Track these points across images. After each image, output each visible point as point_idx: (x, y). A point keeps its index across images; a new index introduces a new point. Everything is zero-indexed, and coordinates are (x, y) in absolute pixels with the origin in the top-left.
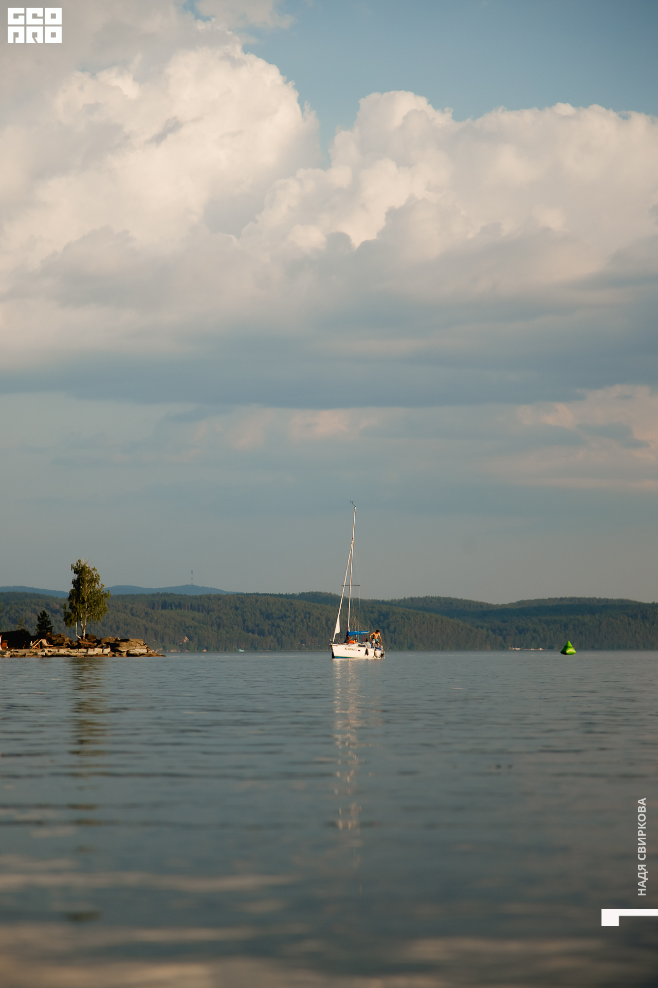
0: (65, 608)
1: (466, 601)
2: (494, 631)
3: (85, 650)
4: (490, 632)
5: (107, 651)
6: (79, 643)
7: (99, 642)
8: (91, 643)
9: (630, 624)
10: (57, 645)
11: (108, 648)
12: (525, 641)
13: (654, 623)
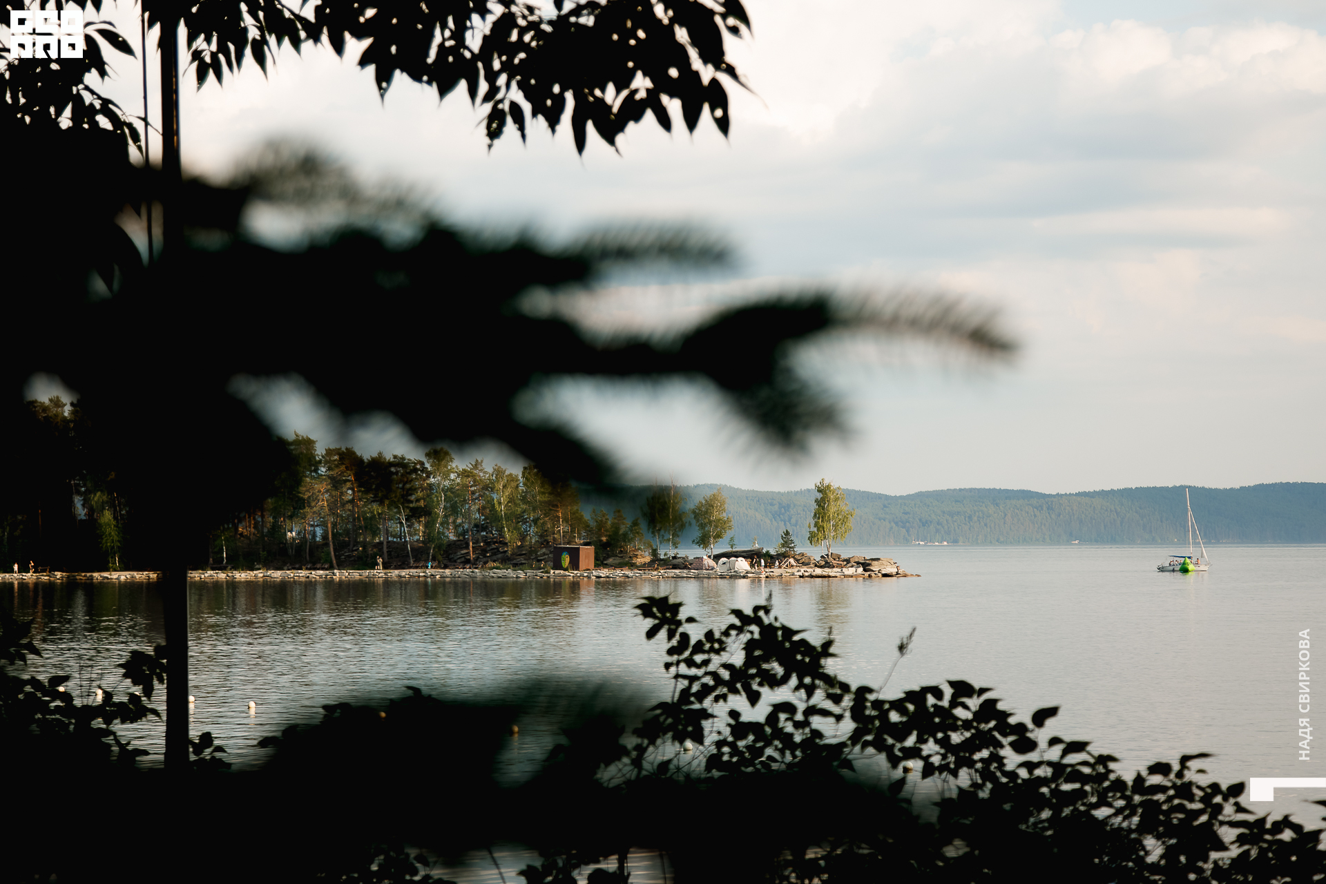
0: (810, 527)
1: (864, 492)
2: (896, 523)
3: (839, 570)
4: (893, 525)
5: (860, 570)
6: (827, 562)
7: (848, 561)
8: (841, 563)
9: (1035, 516)
10: (804, 564)
11: (860, 567)
12: (929, 535)
13: (1059, 515)
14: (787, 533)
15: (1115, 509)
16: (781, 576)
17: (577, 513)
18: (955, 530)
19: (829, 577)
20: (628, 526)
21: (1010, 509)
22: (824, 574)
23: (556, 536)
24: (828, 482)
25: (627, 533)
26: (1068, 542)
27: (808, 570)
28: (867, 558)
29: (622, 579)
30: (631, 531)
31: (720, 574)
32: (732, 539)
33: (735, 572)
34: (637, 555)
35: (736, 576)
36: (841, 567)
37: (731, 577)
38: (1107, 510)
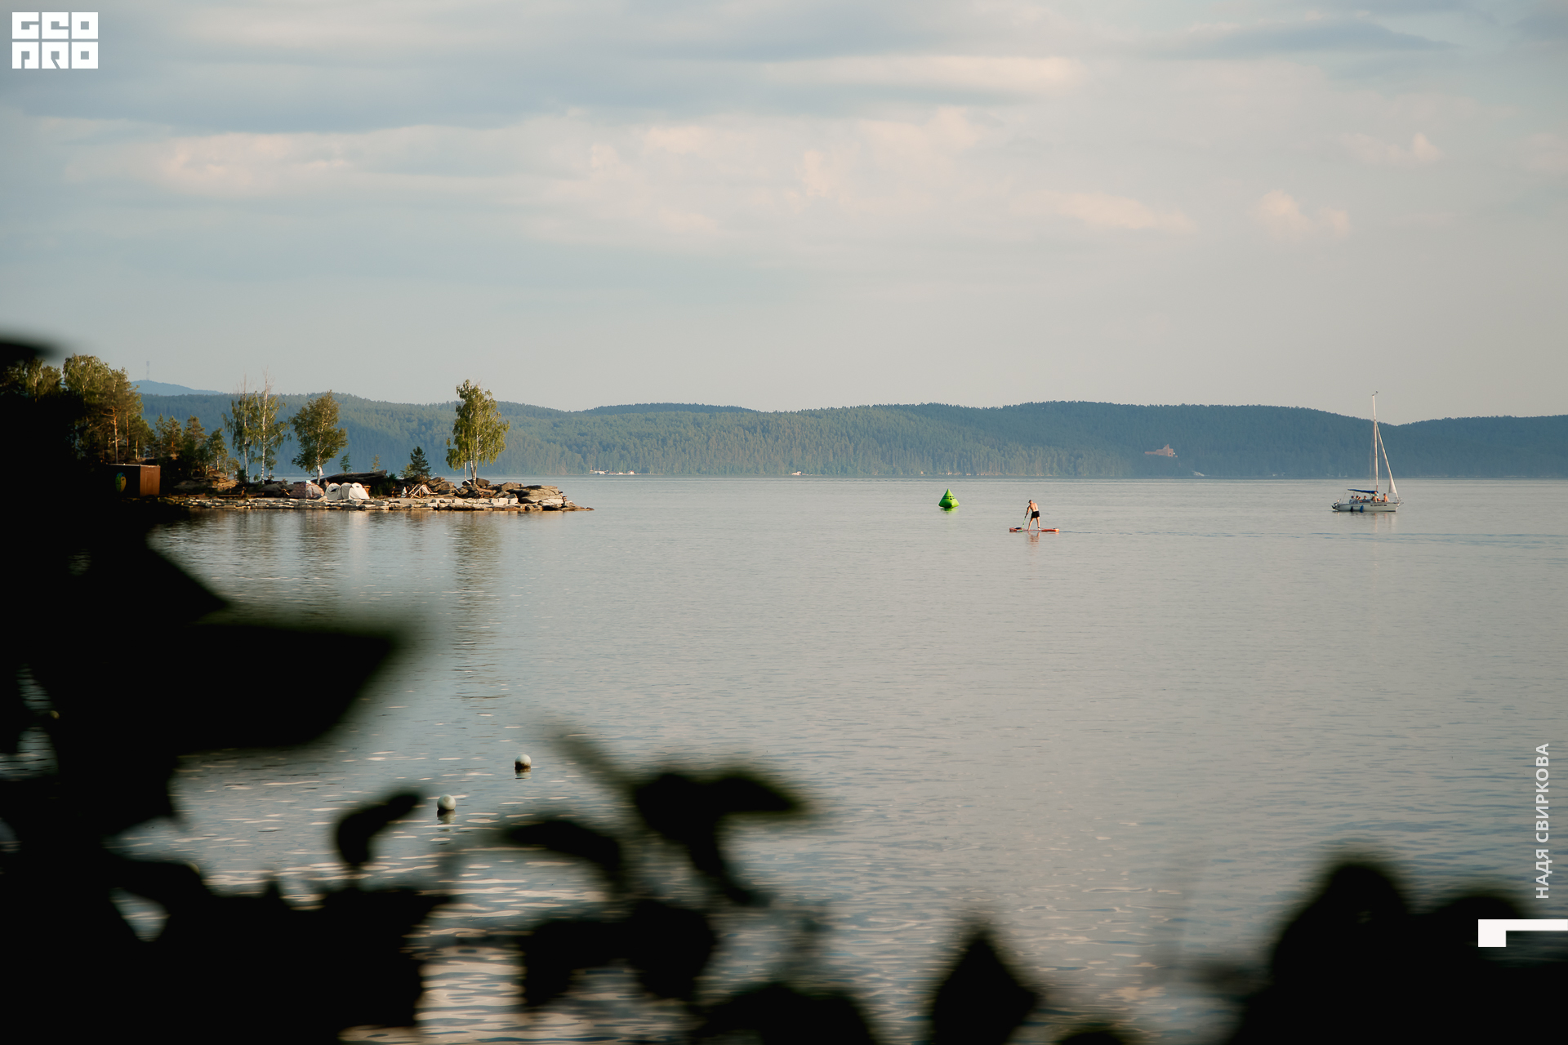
0: (449, 443)
2: (570, 447)
3: (487, 501)
4: (567, 449)
5: (515, 501)
6: (470, 491)
7: (498, 489)
8: (490, 491)
9: (746, 439)
10: (441, 492)
11: (513, 497)
12: (611, 462)
13: (777, 439)
14: (419, 451)
15: (847, 432)
16: (410, 507)
17: (139, 421)
18: (644, 457)
19: (473, 509)
20: (207, 439)
21: (714, 430)
22: (467, 505)
23: (109, 451)
24: (474, 385)
25: (205, 449)
26: (788, 474)
27: (445, 500)
28: (523, 485)
29: (197, 510)
30: (211, 446)
31: (327, 504)
32: (345, 459)
33: (348, 501)
34: (218, 478)
35: (350, 507)
36: (489, 496)
37: (343, 508)
38: (836, 434)
